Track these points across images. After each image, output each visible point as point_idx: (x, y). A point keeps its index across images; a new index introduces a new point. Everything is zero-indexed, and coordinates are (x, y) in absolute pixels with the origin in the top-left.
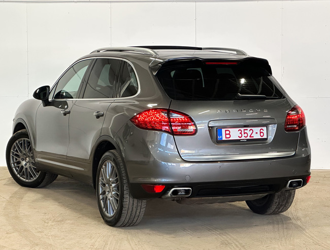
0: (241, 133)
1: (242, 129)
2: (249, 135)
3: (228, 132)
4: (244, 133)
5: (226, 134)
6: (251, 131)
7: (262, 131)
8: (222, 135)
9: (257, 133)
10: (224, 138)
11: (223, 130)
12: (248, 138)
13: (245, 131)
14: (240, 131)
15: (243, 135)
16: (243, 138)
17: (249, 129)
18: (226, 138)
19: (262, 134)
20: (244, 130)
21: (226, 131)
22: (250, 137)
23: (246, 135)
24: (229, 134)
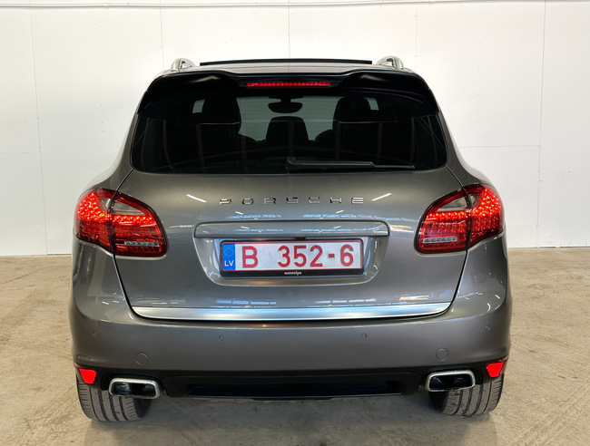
0: (285, 255)
1: (291, 246)
2: (309, 261)
3: (250, 252)
4: (296, 256)
5: (245, 257)
6: (316, 252)
7: (347, 250)
8: (233, 258)
9: (332, 256)
10: (239, 267)
11: (239, 247)
12: (307, 267)
13: (299, 251)
14: (284, 251)
15: (293, 260)
16: (292, 267)
17: (309, 245)
18: (245, 265)
19: (347, 260)
20: (296, 248)
21: (244, 249)
22: (313, 264)
23: (300, 260)
24: (254, 257)
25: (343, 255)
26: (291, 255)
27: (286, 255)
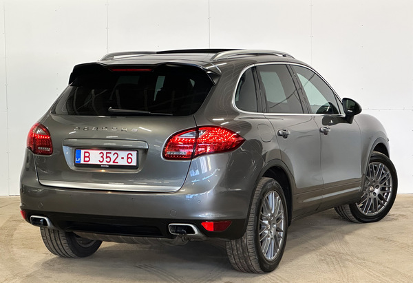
1: (105, 152)
2: (112, 160)
3: (87, 155)
4: (107, 157)
5: (85, 157)
6: (116, 155)
7: (130, 156)
8: (80, 157)
9: (123, 158)
10: (82, 162)
11: (83, 151)
12: (111, 163)
13: (108, 155)
14: (102, 155)
15: (105, 160)
16: (105, 163)
17: (113, 152)
18: (85, 161)
19: (130, 160)
20: (107, 153)
21: (85, 152)
22: (114, 162)
23: (108, 160)
24: (88, 157)
25: (128, 158)
26: (105, 157)
27: (102, 157)
